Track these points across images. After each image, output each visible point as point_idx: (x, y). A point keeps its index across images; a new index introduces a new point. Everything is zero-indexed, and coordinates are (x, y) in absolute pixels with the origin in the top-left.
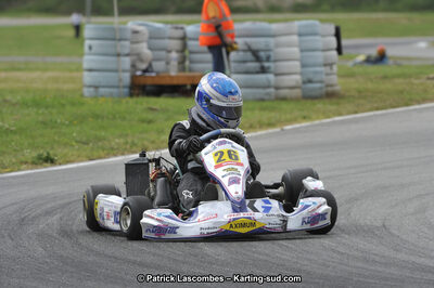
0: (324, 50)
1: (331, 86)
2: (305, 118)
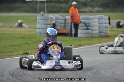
1: (107, 34)
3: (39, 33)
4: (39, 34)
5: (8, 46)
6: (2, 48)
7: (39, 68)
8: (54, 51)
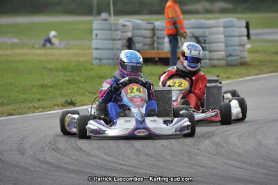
0: (239, 36)
1: (244, 58)
2: (227, 78)
3: (97, 59)
4: (98, 61)
5: (33, 87)
6: (18, 92)
7: (101, 135)
8: (133, 97)
